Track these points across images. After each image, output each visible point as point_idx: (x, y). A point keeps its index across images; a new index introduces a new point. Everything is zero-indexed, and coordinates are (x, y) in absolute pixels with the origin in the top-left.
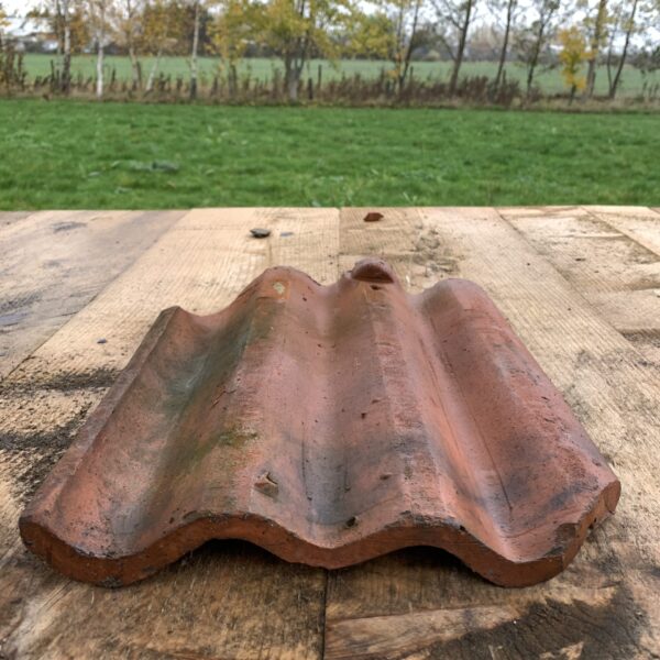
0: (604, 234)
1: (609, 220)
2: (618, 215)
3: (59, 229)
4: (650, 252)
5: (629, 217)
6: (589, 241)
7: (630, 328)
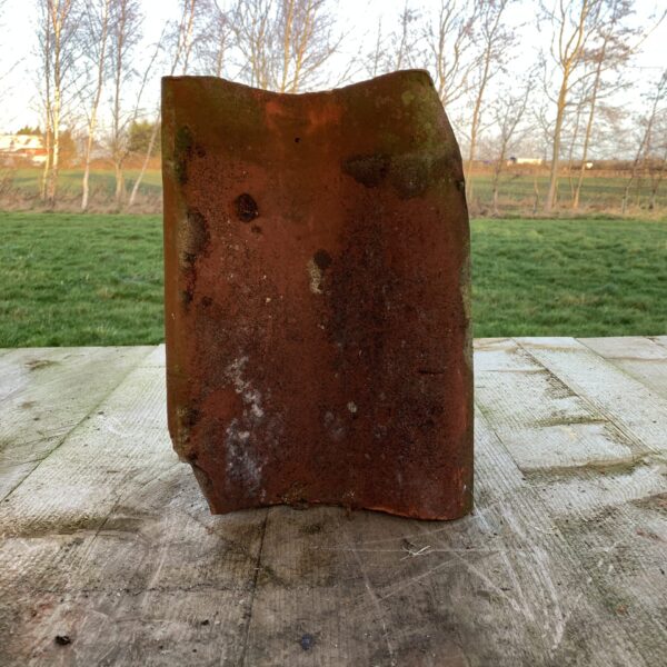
0: (528, 368)
1: (534, 353)
2: (543, 347)
3: (33, 369)
4: (565, 387)
5: (552, 349)
6: (513, 374)
7: (531, 466)
